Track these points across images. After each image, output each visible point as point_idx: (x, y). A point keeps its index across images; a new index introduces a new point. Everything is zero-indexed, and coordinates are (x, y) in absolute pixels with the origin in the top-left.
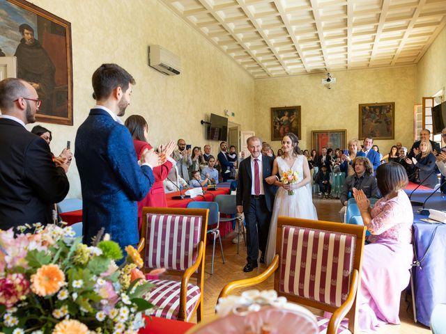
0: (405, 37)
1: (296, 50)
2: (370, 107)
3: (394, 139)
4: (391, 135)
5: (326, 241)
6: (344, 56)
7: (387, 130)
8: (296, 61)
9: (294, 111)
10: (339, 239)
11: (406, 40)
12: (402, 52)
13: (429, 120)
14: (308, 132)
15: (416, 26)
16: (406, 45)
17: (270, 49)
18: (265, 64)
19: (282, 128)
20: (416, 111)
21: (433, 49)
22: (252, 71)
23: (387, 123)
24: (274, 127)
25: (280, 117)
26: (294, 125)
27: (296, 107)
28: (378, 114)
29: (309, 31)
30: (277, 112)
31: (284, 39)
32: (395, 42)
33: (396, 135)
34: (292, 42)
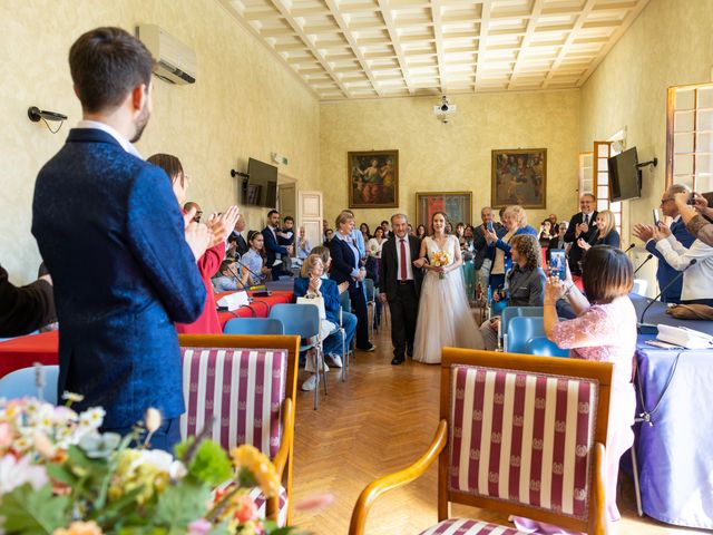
0: (567, 43)
1: (394, 53)
2: (509, 156)
3: (545, 207)
4: (540, 203)
5: (541, 391)
6: (471, 69)
7: (535, 196)
8: (394, 72)
9: (387, 159)
10: (566, 387)
11: (569, 48)
12: (561, 66)
13: (604, 179)
14: (409, 195)
15: (587, 25)
16: (567, 55)
17: (350, 49)
18: (341, 75)
19: (367, 188)
20: (582, 164)
21: (608, 65)
22: (316, 86)
23: (535, 182)
24: (353, 186)
25: (363, 169)
26: (387, 182)
27: (390, 151)
28: (521, 167)
29: (420, 21)
30: (359, 160)
31: (376, 32)
32: (551, 50)
33: (548, 202)
34: (389, 39)
